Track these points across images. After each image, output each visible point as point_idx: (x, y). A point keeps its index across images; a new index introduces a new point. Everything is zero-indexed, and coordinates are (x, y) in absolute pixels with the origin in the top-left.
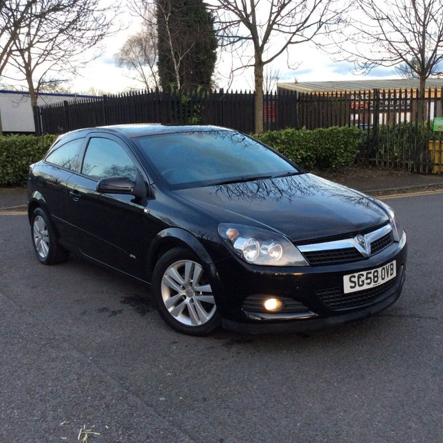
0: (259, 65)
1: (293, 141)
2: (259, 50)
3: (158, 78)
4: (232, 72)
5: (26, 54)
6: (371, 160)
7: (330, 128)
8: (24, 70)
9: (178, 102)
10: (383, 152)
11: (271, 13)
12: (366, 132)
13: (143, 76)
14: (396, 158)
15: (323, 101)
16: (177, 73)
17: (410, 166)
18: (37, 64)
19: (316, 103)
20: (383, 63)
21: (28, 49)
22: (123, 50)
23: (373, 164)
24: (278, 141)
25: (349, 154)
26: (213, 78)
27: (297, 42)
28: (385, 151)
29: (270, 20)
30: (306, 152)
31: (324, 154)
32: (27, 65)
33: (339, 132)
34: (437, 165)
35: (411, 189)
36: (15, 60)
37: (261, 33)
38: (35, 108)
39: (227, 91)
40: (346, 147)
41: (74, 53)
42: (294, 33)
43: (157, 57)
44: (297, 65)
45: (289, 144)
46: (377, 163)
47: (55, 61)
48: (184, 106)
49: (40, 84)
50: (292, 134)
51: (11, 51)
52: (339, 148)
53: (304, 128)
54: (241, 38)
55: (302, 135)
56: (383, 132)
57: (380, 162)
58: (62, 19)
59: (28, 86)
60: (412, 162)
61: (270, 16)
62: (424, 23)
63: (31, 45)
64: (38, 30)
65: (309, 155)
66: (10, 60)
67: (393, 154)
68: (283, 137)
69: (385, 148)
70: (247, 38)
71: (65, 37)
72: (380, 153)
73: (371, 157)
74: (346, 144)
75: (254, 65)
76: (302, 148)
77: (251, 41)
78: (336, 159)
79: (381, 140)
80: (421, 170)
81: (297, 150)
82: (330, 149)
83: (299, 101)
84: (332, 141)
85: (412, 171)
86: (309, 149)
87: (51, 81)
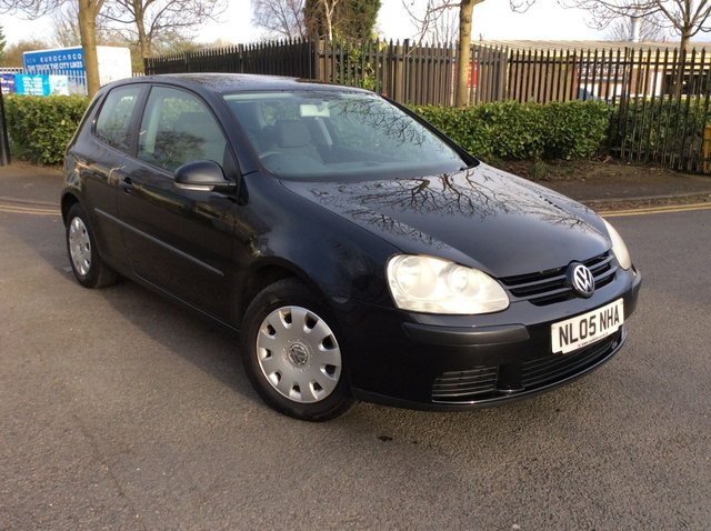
0: (466, 4)
1: (515, 120)
3: (304, 29)
4: (428, 13)
6: (614, 149)
7: (568, 102)
8: (132, 8)
10: (632, 139)
13: (285, 24)
14: (652, 149)
15: (547, 62)
16: (329, 22)
17: (672, 160)
18: (147, 5)
19: (536, 66)
23: (616, 156)
24: (494, 118)
25: (591, 141)
28: (637, 139)
30: (532, 136)
31: (557, 140)
32: (137, 2)
33: (580, 108)
35: (690, 197)
38: (147, 61)
39: (415, 44)
40: (588, 131)
43: (303, 1)
45: (509, 123)
46: (623, 155)
48: (353, 63)
49: (153, 28)
50: (514, 109)
52: (581, 132)
55: (528, 110)
56: (635, 111)
57: (627, 153)
60: (676, 156)
65: (535, 141)
67: (648, 142)
68: (501, 113)
69: (637, 134)
72: (628, 142)
73: (614, 145)
74: (589, 126)
75: (460, 5)
76: (526, 130)
78: (573, 147)
79: (630, 121)
80: (689, 168)
81: (520, 133)
82: (566, 133)
83: (511, 61)
84: (570, 121)
85: (676, 168)
86: (537, 131)
87: (168, 26)
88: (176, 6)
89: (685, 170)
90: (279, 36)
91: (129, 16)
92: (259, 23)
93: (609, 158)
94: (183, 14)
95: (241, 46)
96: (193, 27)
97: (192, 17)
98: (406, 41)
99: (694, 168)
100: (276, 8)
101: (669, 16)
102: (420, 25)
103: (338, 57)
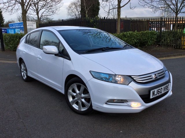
0: (119, 7)
1: (132, 36)
2: (119, 2)
3: (80, 16)
4: (109, 10)
5: (37, 6)
7: (146, 32)
8: (36, 11)
9: (89, 22)
10: (163, 41)
14: (168, 43)
15: (141, 22)
16: (87, 14)
17: (174, 46)
19: (138, 23)
20: (162, 9)
23: (159, 45)
25: (152, 41)
30: (137, 40)
31: (143, 41)
32: (37, 10)
33: (149, 33)
36: (33, 8)
39: (107, 18)
40: (151, 39)
41: (53, 6)
44: (134, 8)
45: (130, 37)
46: (161, 45)
47: (46, 9)
48: (91, 23)
49: (41, 16)
50: (132, 34)
51: (31, 4)
52: (149, 39)
53: (136, 31)
55: (135, 34)
56: (164, 33)
57: (162, 44)
59: (37, 17)
65: (137, 42)
66: (30, 7)
67: (167, 41)
68: (128, 35)
69: (164, 39)
72: (162, 41)
73: (159, 42)
74: (151, 37)
75: (117, 8)
76: (135, 39)
78: (147, 43)
79: (163, 36)
80: (178, 48)
81: (133, 40)
82: (145, 39)
83: (131, 22)
84: (146, 36)
85: (175, 48)
86: (138, 39)
87: (45, 16)
88: (47, 11)
89: (177, 48)
91: (35, 14)
92: (69, 15)
93: (157, 46)
94: (49, 13)
95: (63, 20)
96: (51, 16)
97: (51, 13)
98: (104, 18)
99: (179, 48)
100: (73, 11)
101: (172, 10)
103: (87, 22)
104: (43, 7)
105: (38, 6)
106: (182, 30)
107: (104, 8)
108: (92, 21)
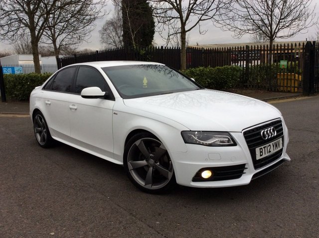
0: (183, 32)
1: (203, 74)
2: (183, 24)
3: (123, 43)
4: (169, 36)
6: (245, 84)
7: (224, 67)
8: (51, 38)
9: (139, 54)
11: (190, 4)
12: (242, 69)
13: (114, 42)
14: (259, 83)
16: (133, 40)
17: (267, 87)
18: (59, 35)
19: (213, 54)
20: (250, 32)
21: (54, 26)
22: (103, 29)
23: (246, 87)
25: (234, 81)
26: (153, 43)
27: (204, 20)
28: (253, 80)
29: (189, 8)
30: (211, 80)
31: (220, 81)
32: (53, 36)
33: (228, 69)
34: (282, 86)
36: (47, 33)
37: (185, 15)
38: (58, 59)
39: (165, 48)
40: (232, 77)
41: (80, 28)
42: (203, 15)
43: (122, 32)
44: (205, 32)
45: (201, 76)
46: (248, 86)
48: (142, 56)
49: (60, 46)
50: (203, 70)
52: (229, 77)
53: (209, 66)
54: (173, 18)
55: (208, 70)
56: (251, 69)
57: (250, 86)
58: (73, 9)
60: (268, 85)
61: (189, 6)
62: (272, 10)
63: (56, 24)
64: (59, 16)
65: (212, 82)
66: (44, 33)
68: (198, 72)
69: (253, 78)
70: (176, 18)
71: (75, 19)
72: (250, 81)
74: (232, 75)
75: (181, 33)
76: (208, 78)
77: (179, 19)
78: (227, 84)
79: (250, 73)
80: (273, 90)
82: (224, 78)
83: (204, 53)
84: (225, 74)
85: (268, 90)
86: (212, 78)
87: (66, 44)
88: (69, 37)
89: (271, 90)
90: (113, 47)
91: (50, 41)
92: (103, 42)
94: (72, 40)
95: (97, 51)
96: (77, 45)
97: (76, 40)
98: (162, 47)
99: (275, 90)
100: (111, 35)
101: (264, 33)
102: (166, 41)
103: (136, 54)
104: (62, 31)
105: (54, 30)
106: (277, 64)
107: (160, 33)
108: (143, 52)
